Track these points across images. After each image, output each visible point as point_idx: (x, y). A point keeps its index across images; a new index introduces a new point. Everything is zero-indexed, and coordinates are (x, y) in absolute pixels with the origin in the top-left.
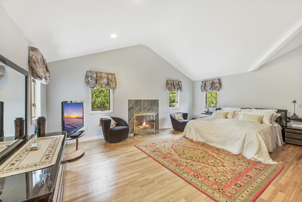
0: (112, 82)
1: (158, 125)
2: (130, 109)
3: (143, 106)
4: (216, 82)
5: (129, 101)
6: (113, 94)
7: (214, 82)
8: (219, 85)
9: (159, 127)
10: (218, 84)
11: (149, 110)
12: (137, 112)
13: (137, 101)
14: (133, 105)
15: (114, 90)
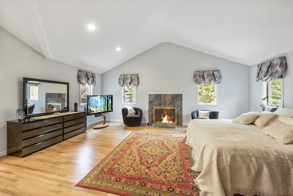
0: (134, 80)
1: (182, 120)
2: (150, 102)
3: (164, 100)
4: (276, 63)
5: (150, 95)
6: (137, 90)
7: (273, 65)
8: (280, 69)
9: (183, 124)
10: (278, 67)
11: (170, 104)
12: (157, 105)
13: (157, 95)
14: (153, 99)
15: (138, 87)
